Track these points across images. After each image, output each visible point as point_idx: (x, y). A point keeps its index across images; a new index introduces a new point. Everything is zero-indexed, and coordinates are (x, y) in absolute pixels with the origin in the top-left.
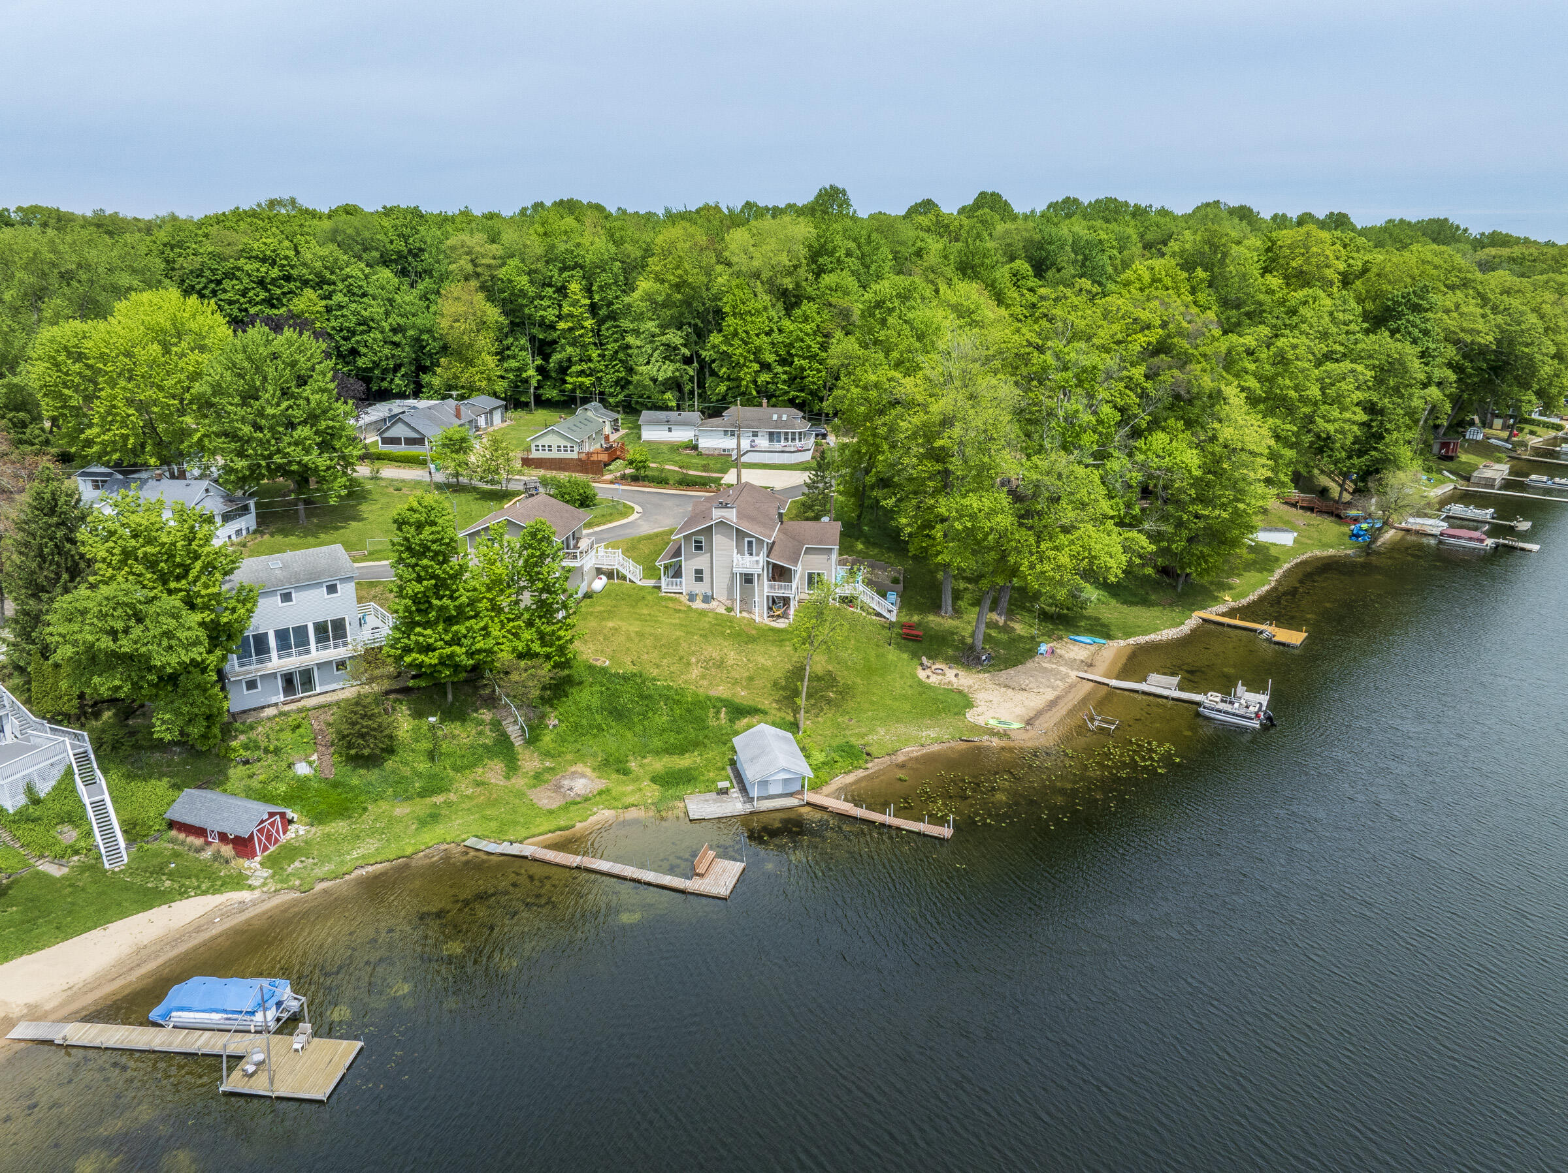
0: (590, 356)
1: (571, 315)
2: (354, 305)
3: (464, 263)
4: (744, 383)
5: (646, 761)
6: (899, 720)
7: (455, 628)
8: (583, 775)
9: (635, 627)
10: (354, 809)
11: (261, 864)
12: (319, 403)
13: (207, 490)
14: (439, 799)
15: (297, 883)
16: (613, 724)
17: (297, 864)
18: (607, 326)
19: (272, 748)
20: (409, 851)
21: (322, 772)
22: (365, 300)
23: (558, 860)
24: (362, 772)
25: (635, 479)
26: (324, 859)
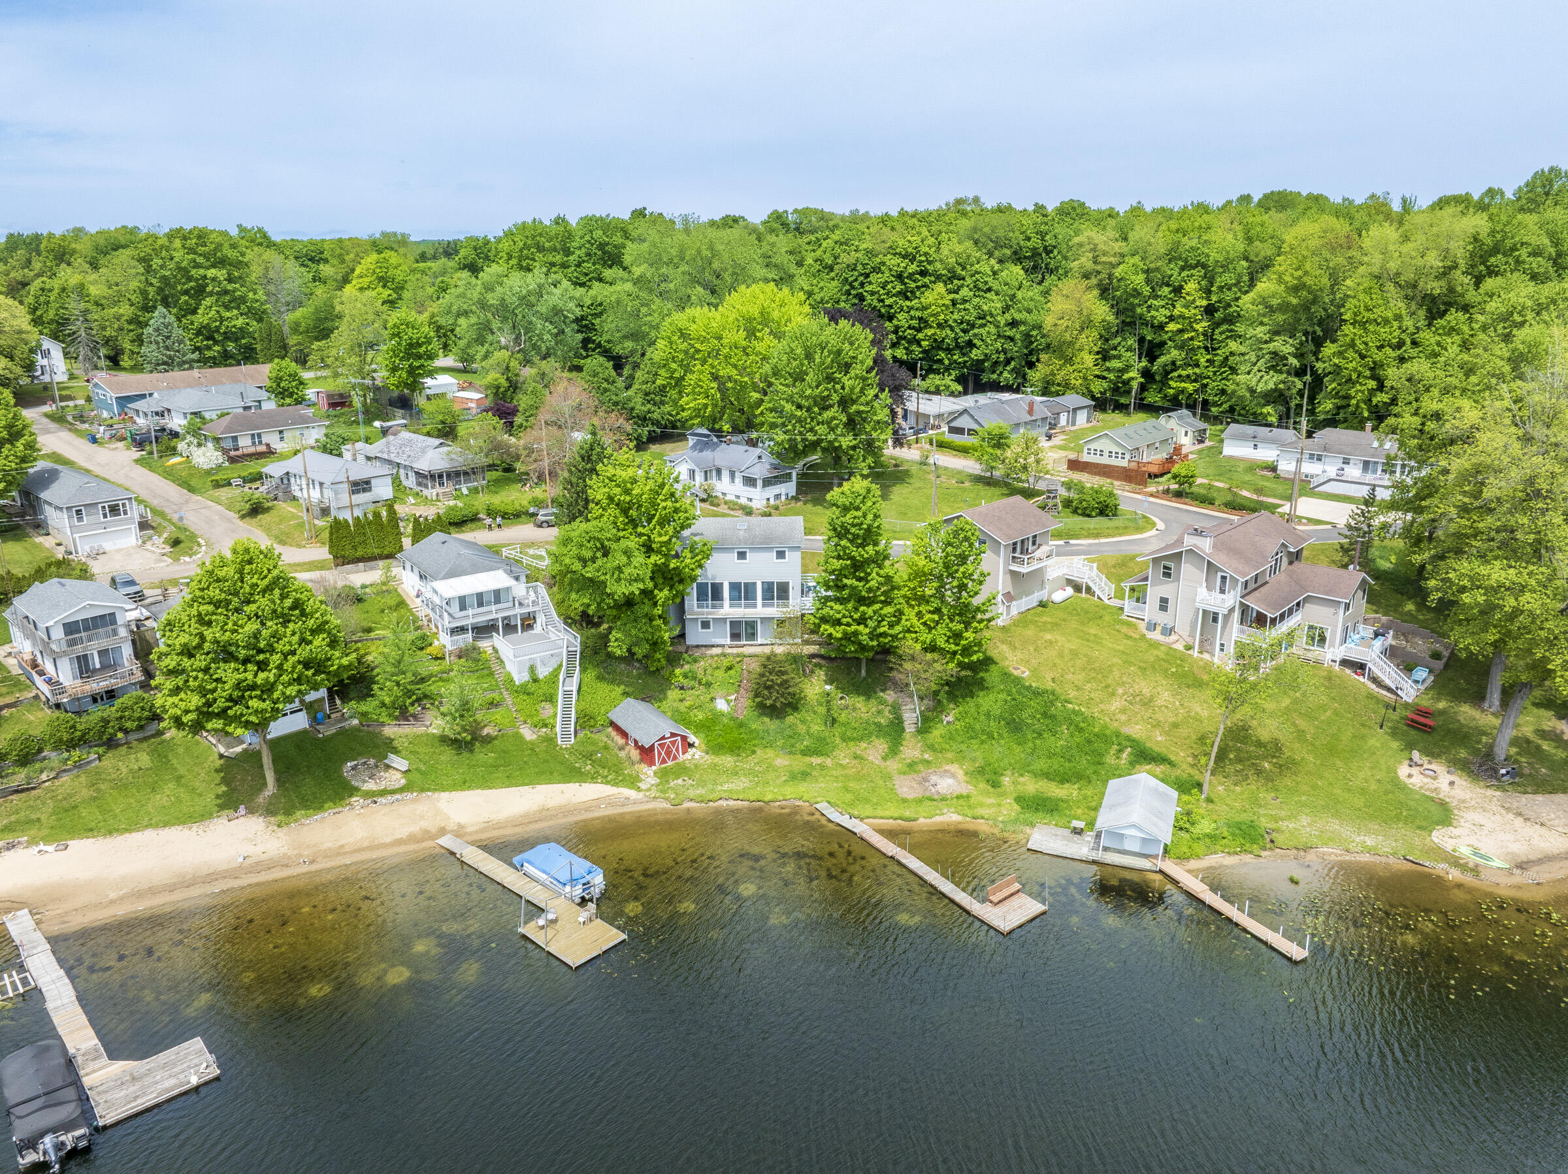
0: (1197, 360)
1: (1182, 317)
2: (978, 299)
3: (1086, 261)
4: (1354, 402)
5: (1021, 779)
6: (1337, 815)
7: (862, 608)
8: (953, 776)
9: (1074, 644)
10: (745, 749)
11: (655, 773)
12: (852, 389)
13: (760, 457)
14: (816, 760)
15: (672, 796)
16: (1006, 735)
17: (680, 781)
18: (1221, 329)
19: (704, 682)
20: (768, 797)
21: (736, 711)
22: (988, 295)
23: (878, 845)
24: (766, 720)
25: (1179, 495)
26: (702, 783)
